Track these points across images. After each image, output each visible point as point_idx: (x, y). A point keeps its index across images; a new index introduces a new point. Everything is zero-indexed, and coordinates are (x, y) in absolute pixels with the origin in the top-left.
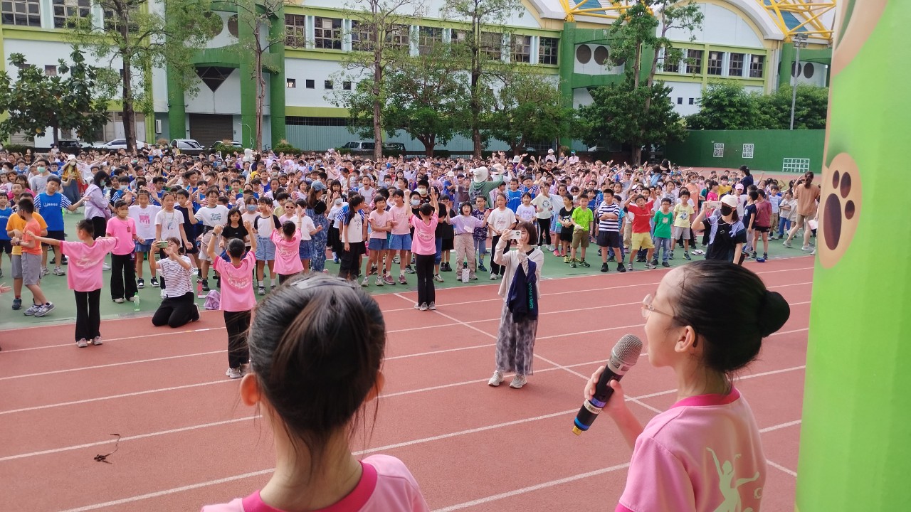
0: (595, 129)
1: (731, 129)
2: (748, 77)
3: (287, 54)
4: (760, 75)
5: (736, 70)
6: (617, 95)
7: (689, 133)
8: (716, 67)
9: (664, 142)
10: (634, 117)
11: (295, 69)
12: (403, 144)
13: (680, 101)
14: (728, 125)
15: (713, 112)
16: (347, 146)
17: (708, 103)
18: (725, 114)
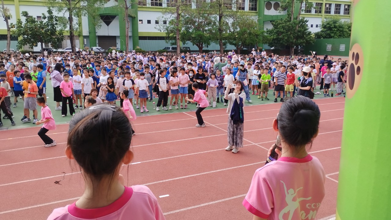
0: (273, 39)
1: (335, 38)
2: (343, 15)
3: (139, 9)
4: (348, 14)
5: (337, 11)
6: (283, 24)
7: (315, 40)
8: (328, 10)
9: (304, 44)
10: (291, 33)
11: (142, 15)
12: (189, 48)
13: (312, 26)
14: (333, 36)
15: (327, 30)
16: (165, 49)
17: (324, 27)
18: (332, 31)
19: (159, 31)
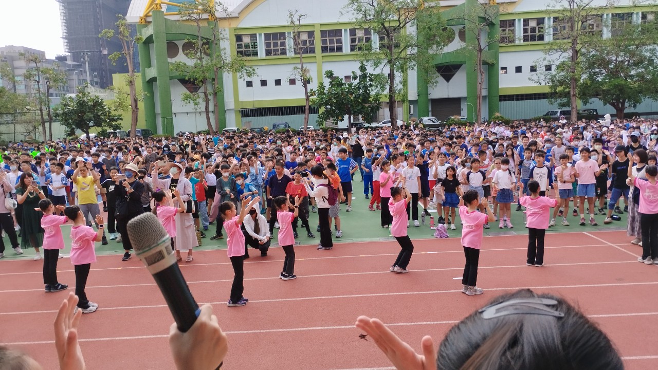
3: (501, 50)
11: (507, 60)
12: (596, 110)
16: (547, 114)
19: (537, 85)
